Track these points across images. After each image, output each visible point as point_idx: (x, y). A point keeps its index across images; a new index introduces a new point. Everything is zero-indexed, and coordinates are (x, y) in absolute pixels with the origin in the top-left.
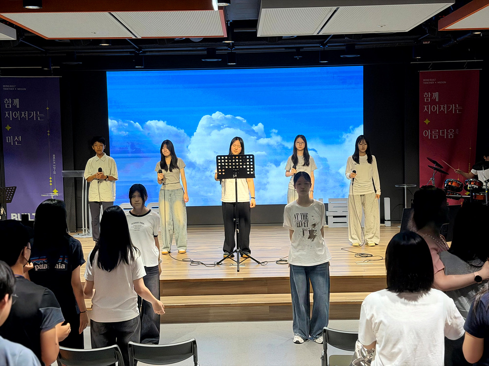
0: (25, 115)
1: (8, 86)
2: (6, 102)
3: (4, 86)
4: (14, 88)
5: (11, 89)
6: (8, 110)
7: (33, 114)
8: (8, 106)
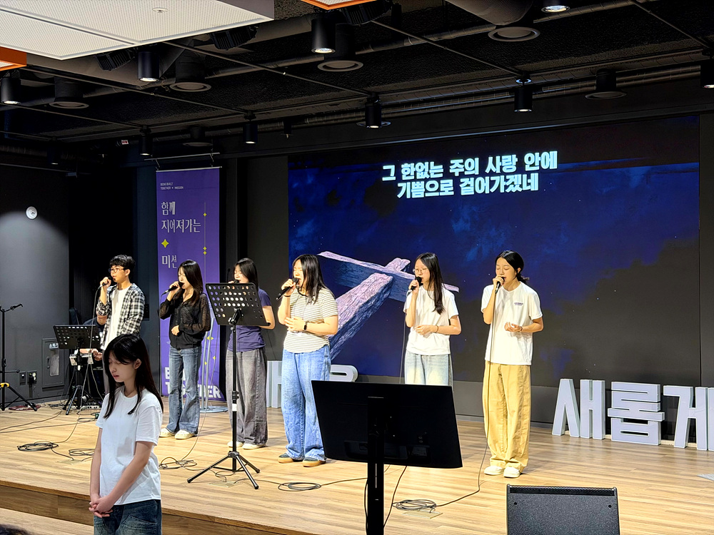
0: (181, 224)
1: (165, 184)
2: (164, 207)
3: (161, 184)
4: (171, 186)
5: (168, 188)
6: (166, 218)
7: (190, 222)
8: (166, 212)
